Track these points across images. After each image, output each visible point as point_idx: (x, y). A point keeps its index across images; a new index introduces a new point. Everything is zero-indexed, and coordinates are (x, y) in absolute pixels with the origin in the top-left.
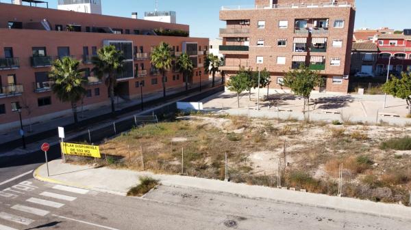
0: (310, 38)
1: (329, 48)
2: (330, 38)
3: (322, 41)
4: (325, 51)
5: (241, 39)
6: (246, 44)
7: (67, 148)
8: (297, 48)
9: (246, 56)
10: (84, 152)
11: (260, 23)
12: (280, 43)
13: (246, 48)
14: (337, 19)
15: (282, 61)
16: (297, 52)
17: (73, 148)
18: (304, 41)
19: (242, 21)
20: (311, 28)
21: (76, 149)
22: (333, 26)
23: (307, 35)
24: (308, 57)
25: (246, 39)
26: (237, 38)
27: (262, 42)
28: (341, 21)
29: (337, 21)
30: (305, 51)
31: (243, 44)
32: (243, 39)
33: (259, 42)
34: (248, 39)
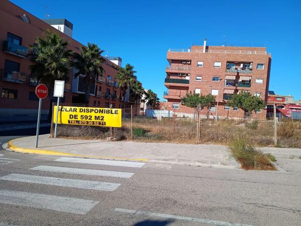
0: (238, 77)
1: (253, 85)
2: (254, 77)
3: (247, 79)
4: (250, 87)
6: (187, 78)
7: (62, 115)
8: (227, 84)
9: (187, 88)
10: (93, 119)
11: (199, 63)
12: (214, 79)
13: (187, 82)
14: (259, 63)
16: (228, 87)
17: (74, 114)
18: (234, 78)
19: (184, 61)
20: (239, 69)
21: (79, 114)
22: (256, 68)
23: (236, 74)
24: (236, 91)
25: (187, 75)
26: (179, 74)
27: (200, 78)
28: (262, 65)
29: (259, 64)
30: (234, 85)
31: (183, 78)
32: (184, 74)
33: (197, 78)
34: (189, 75)
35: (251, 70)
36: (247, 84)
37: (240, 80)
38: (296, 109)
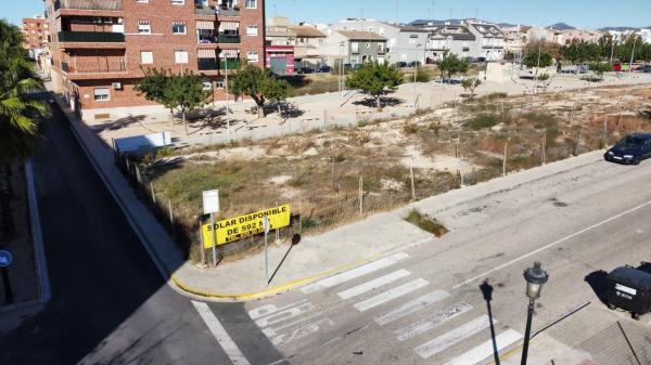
0: (217, 23)
1: (243, 39)
2: (243, 23)
3: (232, 27)
4: (239, 42)
5: (105, 20)
6: (117, 29)
7: (217, 234)
8: (201, 38)
9: (121, 52)
10: (258, 227)
12: (175, 30)
13: (119, 37)
15: (182, 58)
16: (203, 44)
18: (211, 26)
20: (217, 8)
23: (213, 18)
24: (218, 51)
25: (115, 20)
26: (96, 18)
27: (147, 27)
30: (213, 41)
31: (107, 29)
32: (107, 18)
33: (141, 27)
34: (120, 20)
35: (237, 9)
36: (233, 37)
37: (221, 29)
38: (276, 53)
